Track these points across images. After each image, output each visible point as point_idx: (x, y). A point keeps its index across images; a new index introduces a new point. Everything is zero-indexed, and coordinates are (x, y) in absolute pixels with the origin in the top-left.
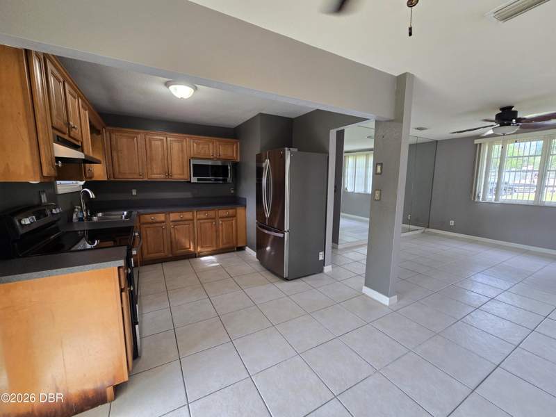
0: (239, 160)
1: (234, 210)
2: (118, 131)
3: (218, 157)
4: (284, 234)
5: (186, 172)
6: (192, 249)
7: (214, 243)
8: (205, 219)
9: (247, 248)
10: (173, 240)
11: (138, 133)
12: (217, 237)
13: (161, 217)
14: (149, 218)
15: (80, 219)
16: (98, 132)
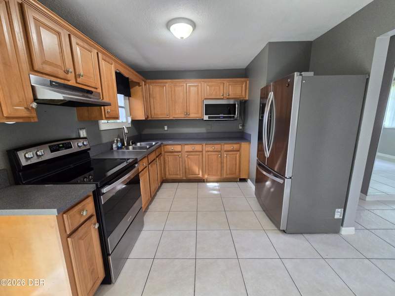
0: (247, 99)
1: (239, 145)
2: (153, 83)
3: (227, 97)
4: (284, 180)
5: (200, 112)
6: (200, 175)
7: (219, 173)
8: (211, 152)
9: (249, 180)
10: (187, 167)
11: (166, 83)
12: (222, 167)
13: (178, 148)
14: (170, 148)
15: (118, 148)
16: (138, 84)
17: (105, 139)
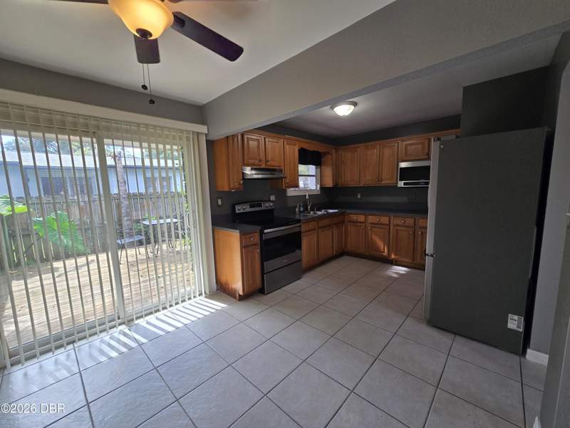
5: (394, 177)
6: (385, 254)
7: (410, 256)
8: (401, 226)
10: (370, 241)
12: (415, 249)
13: (361, 218)
15: (300, 212)
16: (325, 154)
17: (290, 204)
